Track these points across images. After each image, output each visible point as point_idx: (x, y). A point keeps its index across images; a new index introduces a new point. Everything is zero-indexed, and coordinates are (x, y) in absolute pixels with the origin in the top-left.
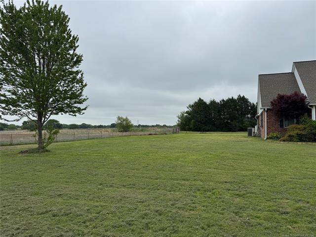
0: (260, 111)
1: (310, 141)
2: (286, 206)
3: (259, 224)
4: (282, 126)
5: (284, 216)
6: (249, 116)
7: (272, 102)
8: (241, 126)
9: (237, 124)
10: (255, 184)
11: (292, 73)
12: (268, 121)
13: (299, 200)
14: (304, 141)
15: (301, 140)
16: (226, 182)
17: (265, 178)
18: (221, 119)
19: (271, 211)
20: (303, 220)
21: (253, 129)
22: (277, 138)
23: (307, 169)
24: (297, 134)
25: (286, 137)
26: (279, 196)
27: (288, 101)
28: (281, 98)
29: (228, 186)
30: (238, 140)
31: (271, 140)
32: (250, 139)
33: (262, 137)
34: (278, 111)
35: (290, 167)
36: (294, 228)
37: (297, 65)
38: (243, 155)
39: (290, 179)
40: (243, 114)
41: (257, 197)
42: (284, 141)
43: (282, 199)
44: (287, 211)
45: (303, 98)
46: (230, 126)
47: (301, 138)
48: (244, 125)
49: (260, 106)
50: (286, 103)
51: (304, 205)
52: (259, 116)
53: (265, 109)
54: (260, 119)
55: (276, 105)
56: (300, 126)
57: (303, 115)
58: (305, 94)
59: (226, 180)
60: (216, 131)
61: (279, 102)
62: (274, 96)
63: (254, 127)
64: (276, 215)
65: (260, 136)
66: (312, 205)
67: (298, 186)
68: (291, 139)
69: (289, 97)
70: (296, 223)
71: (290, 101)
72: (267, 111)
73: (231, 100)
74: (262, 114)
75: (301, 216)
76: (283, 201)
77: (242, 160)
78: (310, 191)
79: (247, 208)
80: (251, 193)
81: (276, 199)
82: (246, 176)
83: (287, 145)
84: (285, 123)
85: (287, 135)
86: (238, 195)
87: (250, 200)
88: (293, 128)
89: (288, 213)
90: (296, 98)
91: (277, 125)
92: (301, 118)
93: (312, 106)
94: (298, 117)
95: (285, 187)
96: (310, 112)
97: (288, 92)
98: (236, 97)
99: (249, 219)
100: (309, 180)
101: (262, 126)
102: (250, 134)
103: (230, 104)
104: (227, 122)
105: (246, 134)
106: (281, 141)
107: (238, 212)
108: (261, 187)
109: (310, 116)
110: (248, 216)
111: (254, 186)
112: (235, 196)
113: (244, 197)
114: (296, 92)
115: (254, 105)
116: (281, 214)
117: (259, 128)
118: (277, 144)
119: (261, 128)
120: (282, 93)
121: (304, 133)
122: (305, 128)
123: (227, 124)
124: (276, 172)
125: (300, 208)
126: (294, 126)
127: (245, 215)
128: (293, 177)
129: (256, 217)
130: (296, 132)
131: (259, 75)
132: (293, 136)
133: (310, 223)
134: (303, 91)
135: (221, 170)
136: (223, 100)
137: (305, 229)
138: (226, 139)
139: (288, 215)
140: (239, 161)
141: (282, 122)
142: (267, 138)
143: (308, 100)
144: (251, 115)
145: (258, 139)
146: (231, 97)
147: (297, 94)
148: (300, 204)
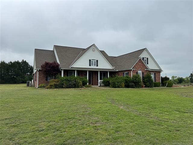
0: (35, 71)
1: (60, 88)
2: (43, 126)
3: (26, 142)
4: (47, 80)
5: (41, 132)
6: (29, 73)
7: (41, 66)
8: (23, 80)
9: (20, 79)
10: (26, 116)
11: (53, 51)
12: (39, 77)
13: (50, 121)
14: (57, 88)
15: (56, 88)
16: (6, 119)
17: (33, 112)
18: (9, 75)
19: (34, 132)
20: (51, 132)
21: (30, 82)
22: (44, 87)
23: (57, 103)
24: (54, 84)
25: (49, 86)
26: (40, 121)
27: (50, 66)
28: (47, 64)
29: (7, 121)
30: (20, 89)
31: (41, 88)
32: (28, 88)
33: (35, 86)
34: (45, 71)
35: (49, 103)
36: (45, 138)
37: (56, 47)
38: (21, 99)
39: (47, 110)
40: (25, 73)
41: (27, 125)
42: (47, 88)
43: (41, 122)
44: (43, 129)
45: (58, 65)
46: (15, 80)
47: (56, 87)
48: (25, 79)
49: (35, 68)
50: (49, 67)
51: (53, 123)
52: (34, 74)
53: (37, 70)
54: (35, 76)
55: (44, 68)
56: (56, 80)
57: (58, 74)
58: (59, 63)
59: (6, 118)
60: (4, 84)
61: (46, 66)
62: (44, 63)
63: (31, 81)
64: (37, 133)
65: (34, 86)
66: (56, 122)
67: (51, 113)
68: (51, 87)
69: (51, 64)
70: (47, 134)
71: (51, 66)
72: (39, 71)
73: (17, 63)
74: (36, 72)
75: (50, 130)
76: (42, 123)
77: (21, 102)
78: (56, 115)
79: (19, 133)
80: (23, 123)
81: (38, 123)
82: (22, 112)
83: (49, 90)
84: (49, 78)
85: (49, 85)
86: (13, 126)
87: (22, 128)
88: (52, 81)
89: (43, 130)
90: (54, 64)
91: (44, 80)
92: (56, 76)
93: (62, 70)
94: (55, 75)
95: (44, 115)
96: (61, 72)
97: (51, 61)
98: (20, 61)
99: (19, 141)
100: (57, 109)
101: (36, 80)
102: (28, 85)
103: (16, 65)
104: (14, 77)
105: (25, 85)
106: (46, 88)
107: (12, 138)
108: (31, 118)
109: (61, 75)
110: (19, 139)
111: (26, 118)
112: (11, 127)
113: (18, 127)
114: (54, 62)
115: (32, 67)
116: (40, 131)
117: (34, 81)
118: (44, 91)
119: (35, 81)
120: (48, 61)
121: (57, 84)
122: (58, 81)
123: (13, 79)
124: (40, 107)
125: (50, 126)
126: (53, 80)
127: (17, 138)
128: (49, 108)
129: (24, 138)
130: (54, 83)
131: (35, 49)
132: (52, 85)
133: (54, 132)
134: (58, 62)
135: (4, 111)
136: (11, 62)
137: (51, 137)
138: (11, 89)
139: (44, 131)
140: (18, 103)
141: (47, 78)
142: (38, 87)
143: (60, 66)
144: (30, 73)
145: (33, 88)
146: (17, 61)
147: (55, 63)
148: (51, 123)
